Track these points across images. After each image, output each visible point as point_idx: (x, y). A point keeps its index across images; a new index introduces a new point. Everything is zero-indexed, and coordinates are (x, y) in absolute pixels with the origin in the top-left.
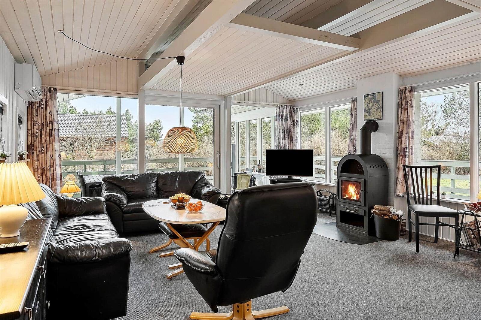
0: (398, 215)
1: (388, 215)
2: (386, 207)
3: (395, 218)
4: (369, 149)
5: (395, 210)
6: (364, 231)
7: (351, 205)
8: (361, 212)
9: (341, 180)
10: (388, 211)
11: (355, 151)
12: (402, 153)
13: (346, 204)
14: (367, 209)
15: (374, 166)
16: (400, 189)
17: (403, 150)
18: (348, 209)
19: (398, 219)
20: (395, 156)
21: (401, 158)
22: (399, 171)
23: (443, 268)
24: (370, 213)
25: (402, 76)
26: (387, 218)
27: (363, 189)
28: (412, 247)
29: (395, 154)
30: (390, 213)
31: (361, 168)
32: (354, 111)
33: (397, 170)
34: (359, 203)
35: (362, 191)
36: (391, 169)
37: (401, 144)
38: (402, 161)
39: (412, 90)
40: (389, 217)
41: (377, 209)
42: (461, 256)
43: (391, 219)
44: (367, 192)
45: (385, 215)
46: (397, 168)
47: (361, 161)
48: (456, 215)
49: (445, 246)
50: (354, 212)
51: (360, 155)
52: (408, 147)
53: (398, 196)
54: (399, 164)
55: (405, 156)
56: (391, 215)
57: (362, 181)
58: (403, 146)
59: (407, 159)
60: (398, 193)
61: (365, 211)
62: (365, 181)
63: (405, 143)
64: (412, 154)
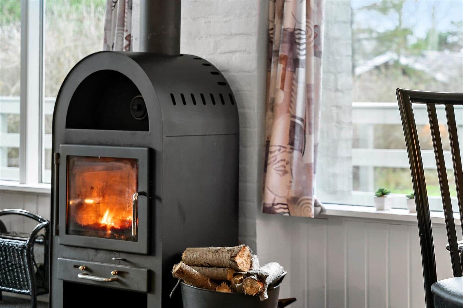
0: (262, 278)
1: (229, 283)
2: (224, 253)
3: (252, 289)
4: (171, 31)
5: (256, 260)
7: (101, 255)
8: (136, 281)
9: (68, 158)
10: (231, 267)
12: (285, 51)
13: (84, 253)
14: (156, 265)
15: (188, 98)
16: (280, 186)
17: (287, 39)
18: (88, 270)
19: (261, 294)
20: (264, 60)
21: (281, 66)
22: (274, 117)
26: (225, 290)
27: (144, 188)
29: (264, 55)
30: (236, 271)
31: (142, 107)
33: (269, 113)
34: (129, 246)
35: (140, 194)
36: (247, 111)
37: (282, 17)
38: (283, 80)
40: (233, 289)
41: (193, 260)
43: (238, 295)
44: (160, 199)
45: (217, 281)
46: (269, 106)
47: (139, 77)
50: (113, 280)
51: (138, 58)
52: (303, 27)
53: (269, 211)
54: (276, 91)
55: (296, 63)
56: (241, 281)
57: (141, 154)
58: (288, 23)
59: (302, 72)
60: (269, 200)
61: (151, 274)
62: (152, 154)
64: (318, 54)
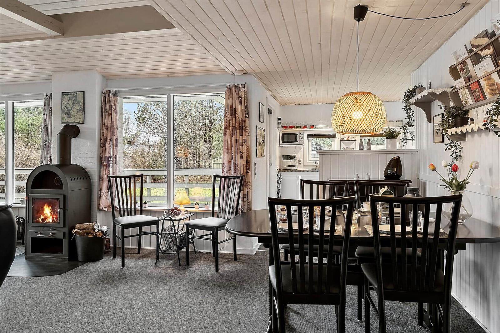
0: (103, 232)
1: (92, 234)
2: (90, 225)
3: (99, 235)
4: (68, 157)
5: (100, 226)
6: (64, 257)
7: (45, 228)
8: (59, 235)
9: (32, 198)
10: (92, 229)
11: (50, 160)
12: (106, 163)
13: (39, 228)
14: (67, 230)
15: (76, 178)
16: (105, 202)
17: (107, 159)
18: (41, 234)
19: (103, 236)
20: (99, 165)
21: (105, 167)
22: (103, 182)
23: (147, 277)
24: (71, 234)
25: (106, 78)
26: (91, 236)
27: (62, 206)
28: (117, 262)
29: (99, 164)
30: (95, 230)
31: (59, 181)
32: (48, 112)
33: (101, 181)
34: (57, 225)
35: (61, 209)
36: (93, 180)
37: (105, 153)
38: (106, 171)
39: (116, 94)
40: (93, 235)
41: (79, 228)
42: (161, 261)
43: (95, 237)
44: (68, 210)
45: (88, 234)
46: (101, 179)
47: (59, 172)
48: (156, 223)
49: (147, 255)
50: (50, 236)
51: (57, 166)
52: (112, 155)
53: (101, 210)
54: (103, 174)
55: (109, 166)
56: (96, 233)
57: (61, 197)
58: (107, 155)
59: (111, 169)
60: (101, 207)
61: (64, 233)
62: (65, 197)
63: (109, 151)
64: (116, 164)
